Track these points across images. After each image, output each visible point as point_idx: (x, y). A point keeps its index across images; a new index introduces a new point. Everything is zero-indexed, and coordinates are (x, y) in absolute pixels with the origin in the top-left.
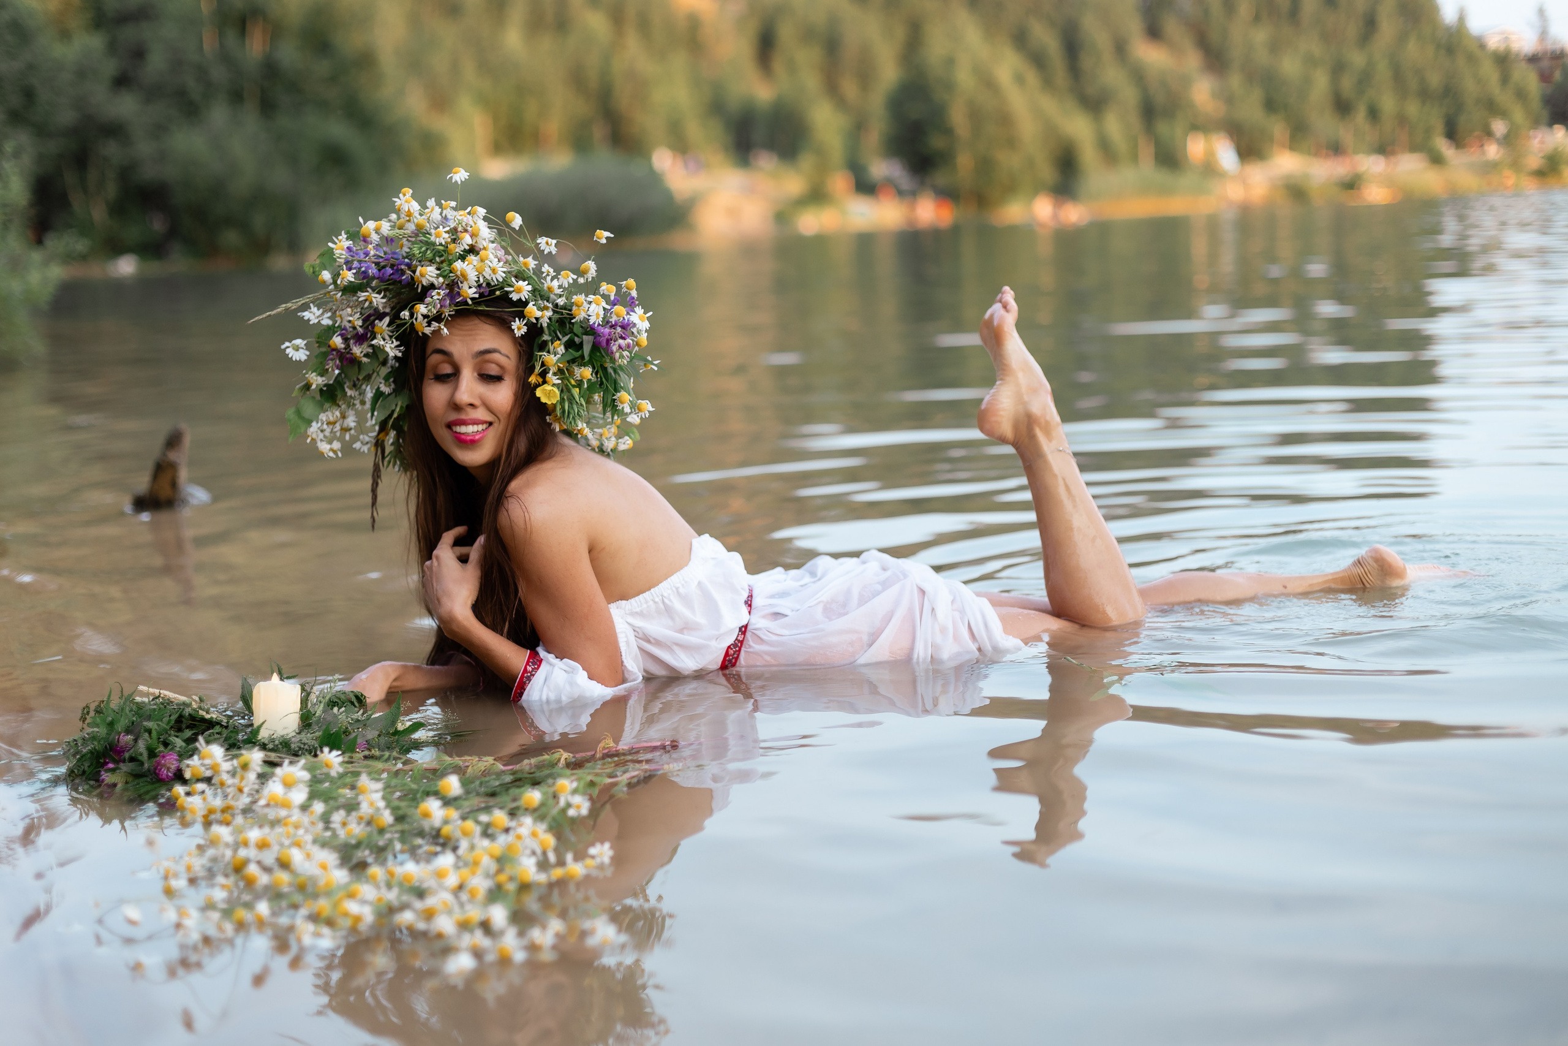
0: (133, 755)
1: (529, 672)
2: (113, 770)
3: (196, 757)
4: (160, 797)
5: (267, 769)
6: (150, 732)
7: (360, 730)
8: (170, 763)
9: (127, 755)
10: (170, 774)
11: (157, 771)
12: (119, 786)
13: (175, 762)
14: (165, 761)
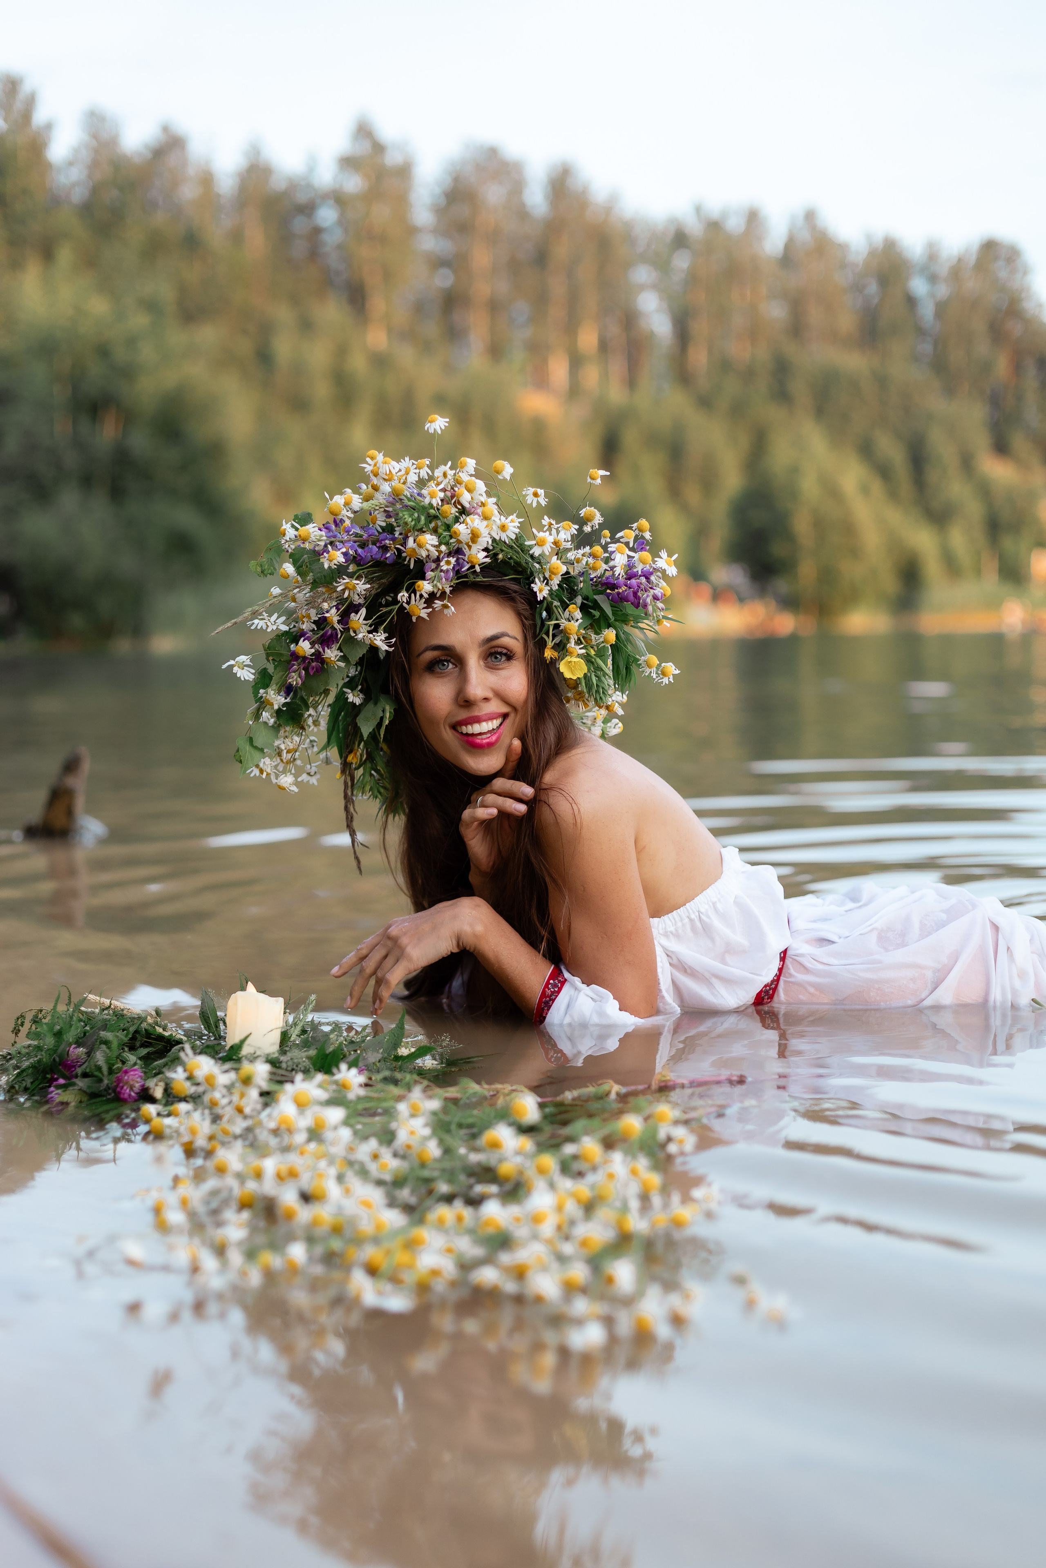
0: (88, 1071)
1: (548, 996)
2: (65, 1087)
3: (180, 1069)
4: (123, 1116)
5: (274, 1087)
6: (106, 1043)
7: (359, 1052)
8: (135, 1080)
9: (79, 1071)
10: (133, 1094)
11: (118, 1089)
12: (73, 1104)
13: (139, 1080)
14: (128, 1077)
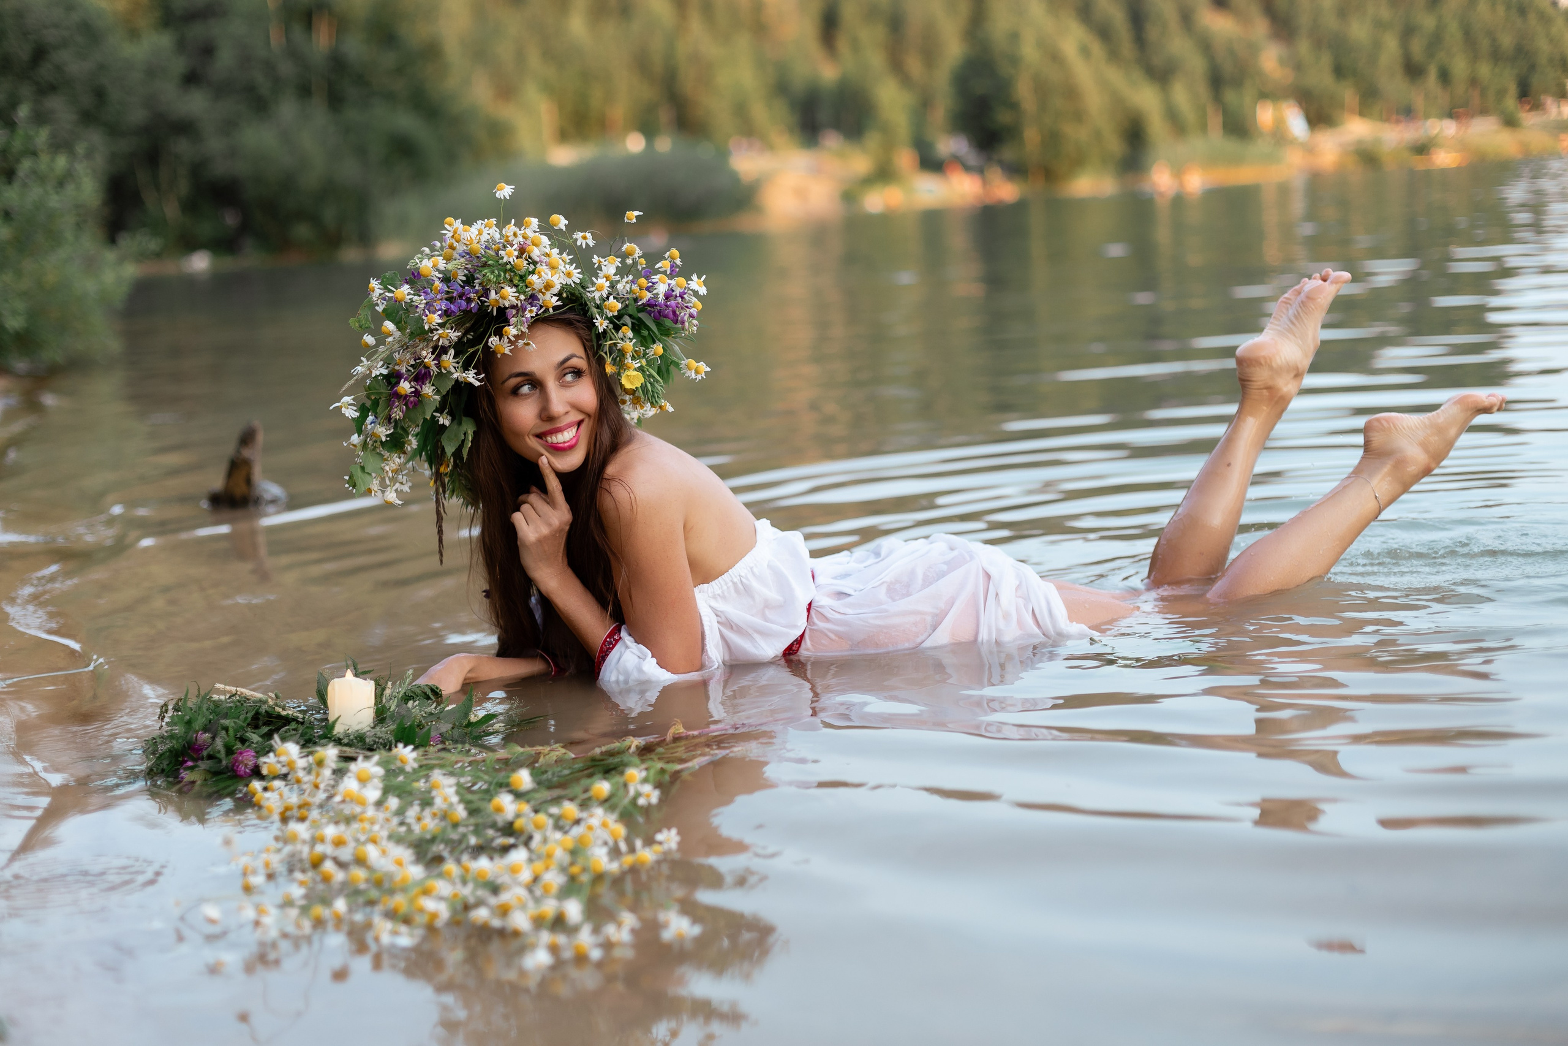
0: (211, 753)
2: (192, 768)
3: (271, 755)
4: (237, 792)
5: (343, 765)
6: (226, 729)
7: (434, 723)
8: (248, 759)
9: (205, 753)
10: (247, 771)
11: (235, 768)
12: (198, 783)
13: (252, 759)
14: (243, 757)
